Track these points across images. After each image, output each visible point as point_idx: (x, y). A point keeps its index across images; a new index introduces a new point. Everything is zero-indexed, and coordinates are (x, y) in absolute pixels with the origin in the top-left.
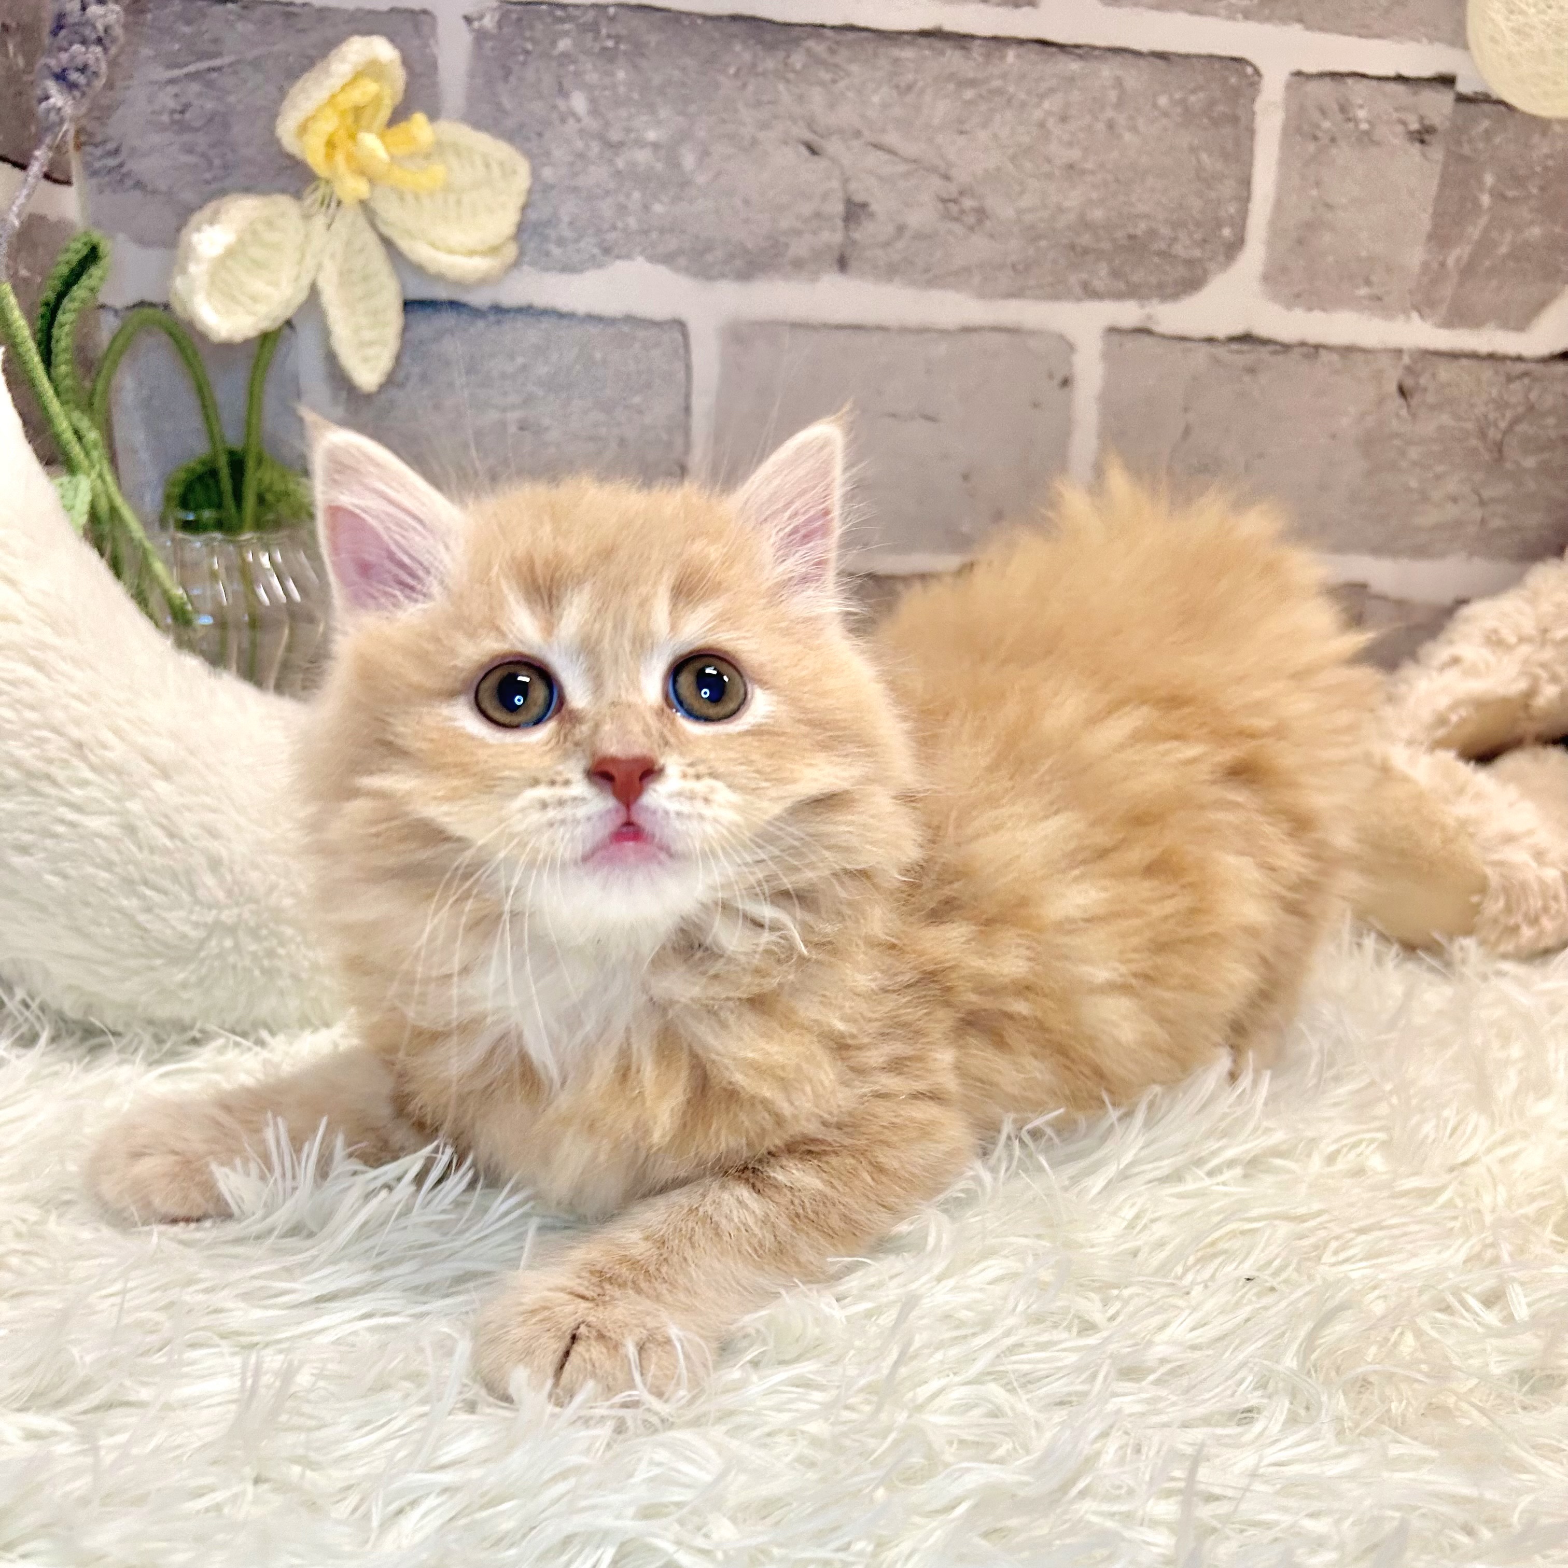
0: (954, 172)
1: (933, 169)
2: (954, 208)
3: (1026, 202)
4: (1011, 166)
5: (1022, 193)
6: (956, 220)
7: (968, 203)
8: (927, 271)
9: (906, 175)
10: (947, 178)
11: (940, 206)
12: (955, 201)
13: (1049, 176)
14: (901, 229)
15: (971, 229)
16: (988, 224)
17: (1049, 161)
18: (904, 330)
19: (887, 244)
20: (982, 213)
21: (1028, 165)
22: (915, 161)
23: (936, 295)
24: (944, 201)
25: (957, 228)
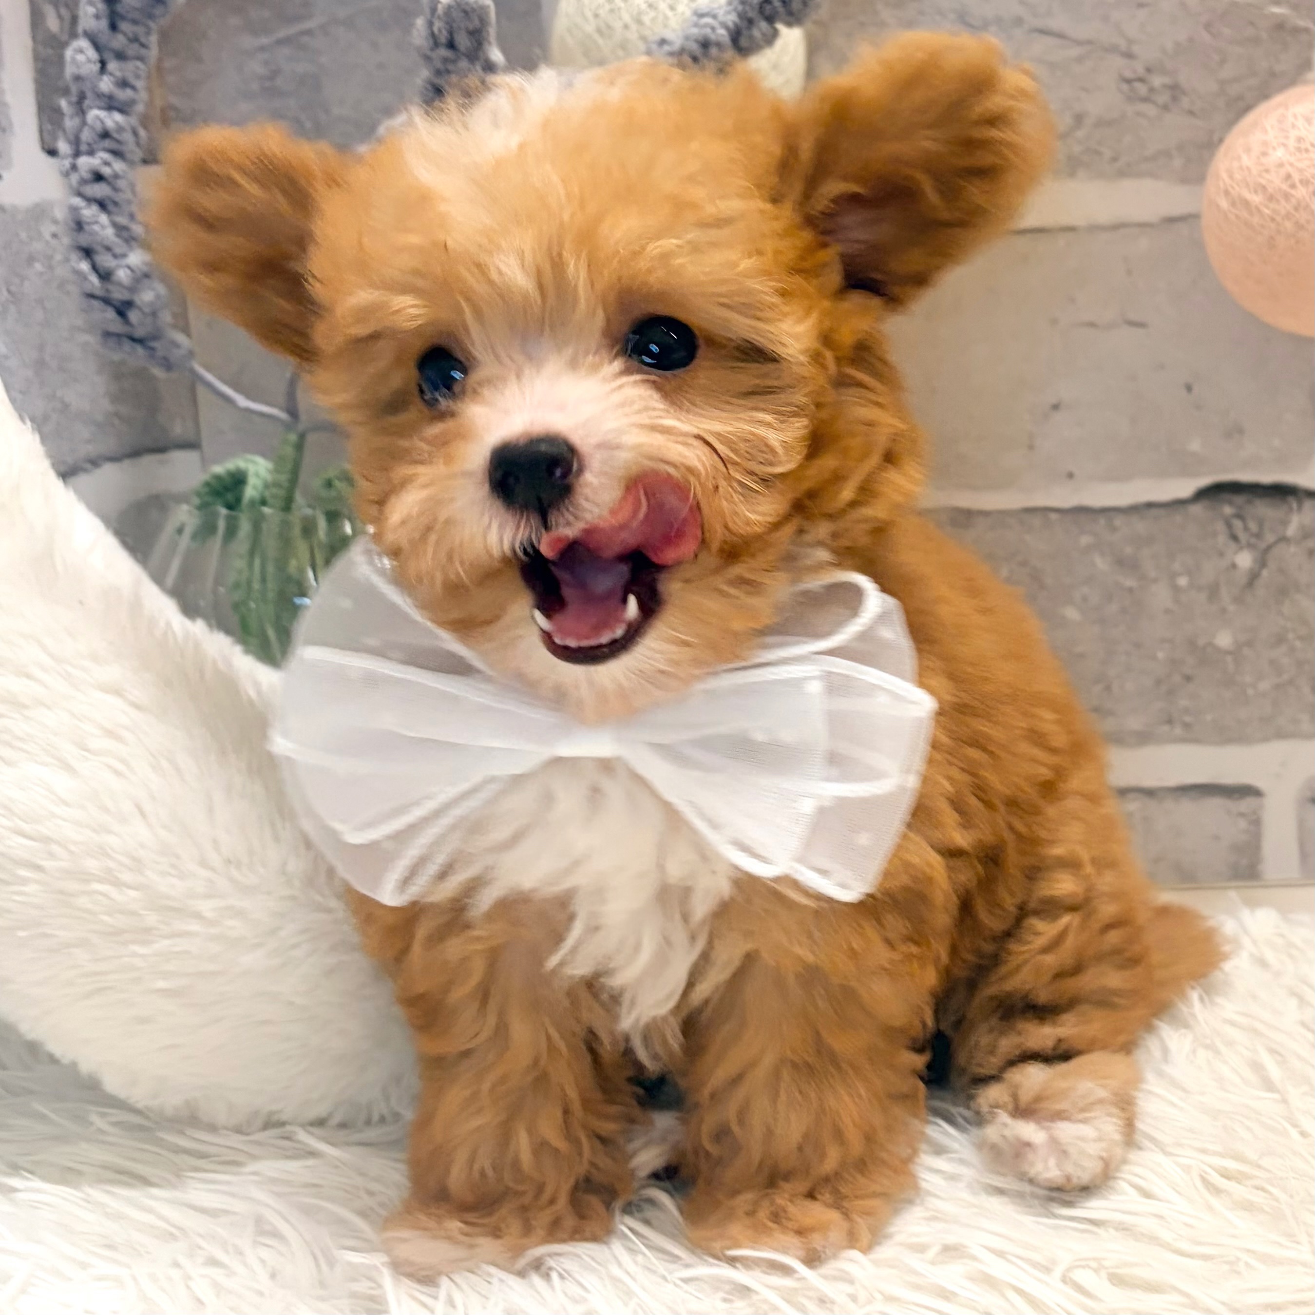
0: (1136, 49)
1: (1113, 49)
2: (1142, 89)
3: (1227, 72)
4: (1206, 37)
5: (1223, 61)
6: (1145, 100)
7: (1157, 81)
8: (1115, 159)
9: (1080, 60)
10: (1129, 56)
11: (1125, 87)
12: (1141, 80)
13: (1256, 41)
14: (1079, 119)
15: (1165, 108)
16: (1185, 102)
17: (1252, 24)
18: (1094, 229)
19: (1064, 136)
20: (1175, 90)
21: (1227, 31)
22: (1090, 42)
23: (1128, 185)
24: (1128, 81)
25: (1150, 110)
